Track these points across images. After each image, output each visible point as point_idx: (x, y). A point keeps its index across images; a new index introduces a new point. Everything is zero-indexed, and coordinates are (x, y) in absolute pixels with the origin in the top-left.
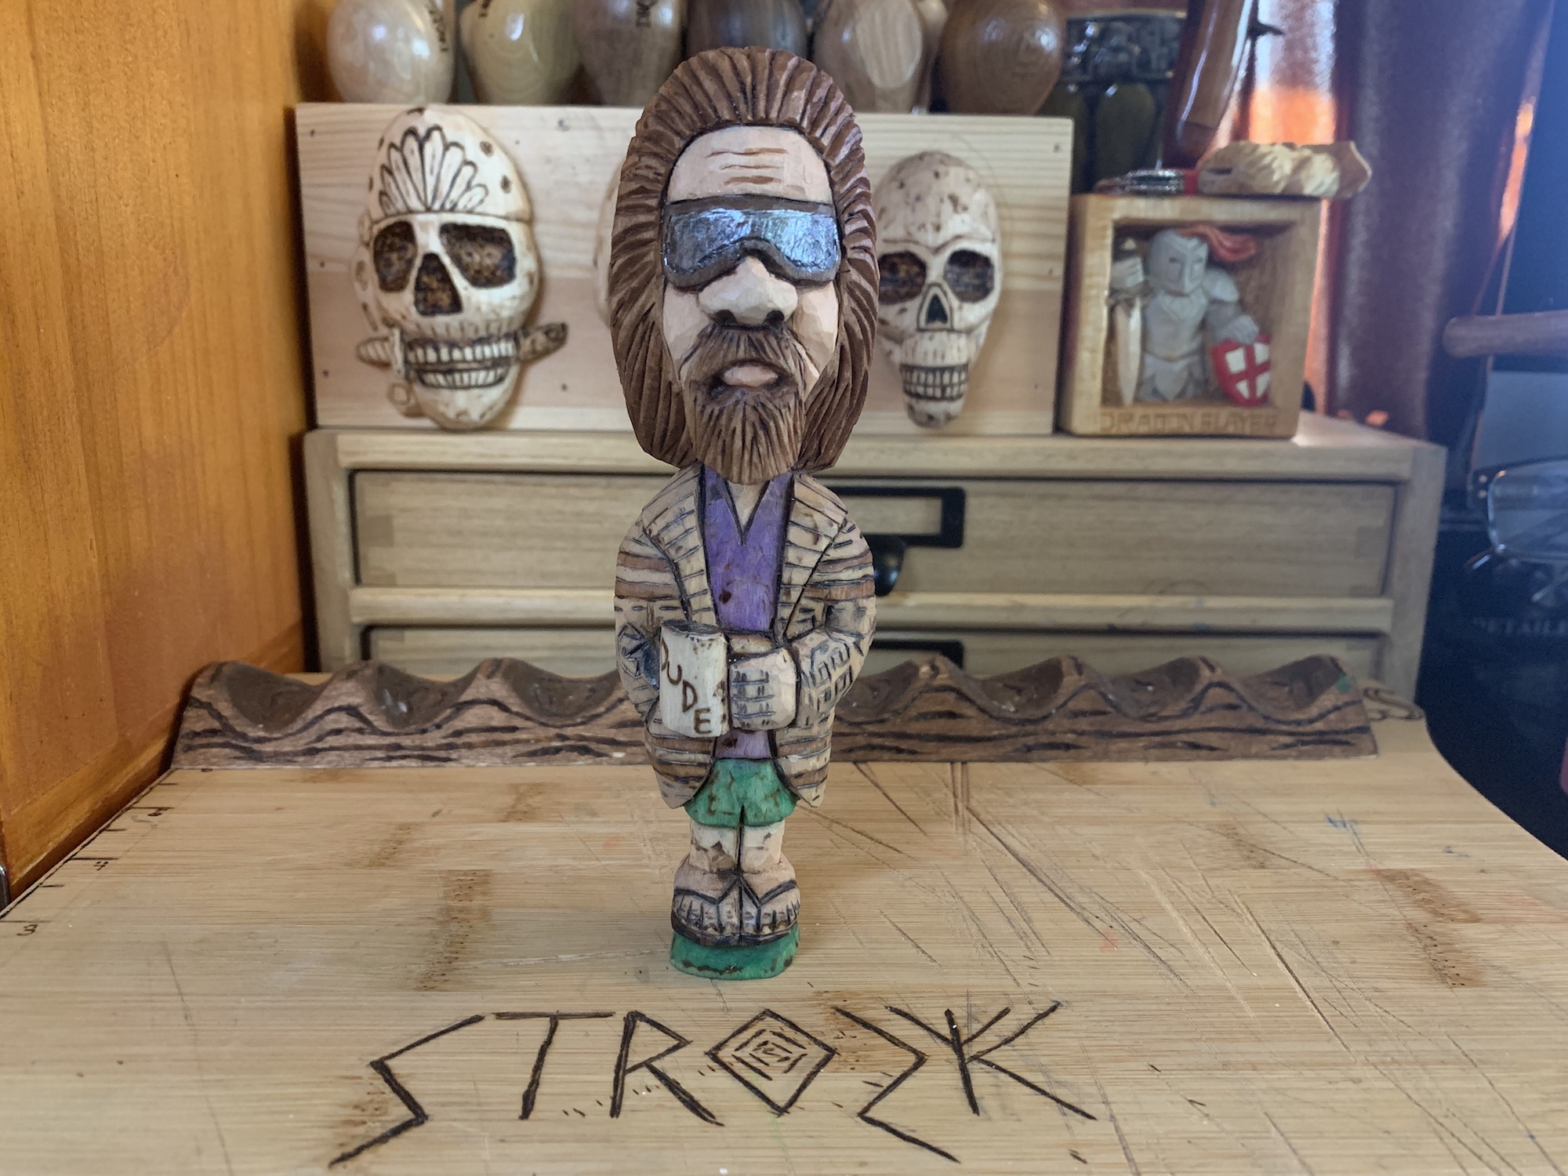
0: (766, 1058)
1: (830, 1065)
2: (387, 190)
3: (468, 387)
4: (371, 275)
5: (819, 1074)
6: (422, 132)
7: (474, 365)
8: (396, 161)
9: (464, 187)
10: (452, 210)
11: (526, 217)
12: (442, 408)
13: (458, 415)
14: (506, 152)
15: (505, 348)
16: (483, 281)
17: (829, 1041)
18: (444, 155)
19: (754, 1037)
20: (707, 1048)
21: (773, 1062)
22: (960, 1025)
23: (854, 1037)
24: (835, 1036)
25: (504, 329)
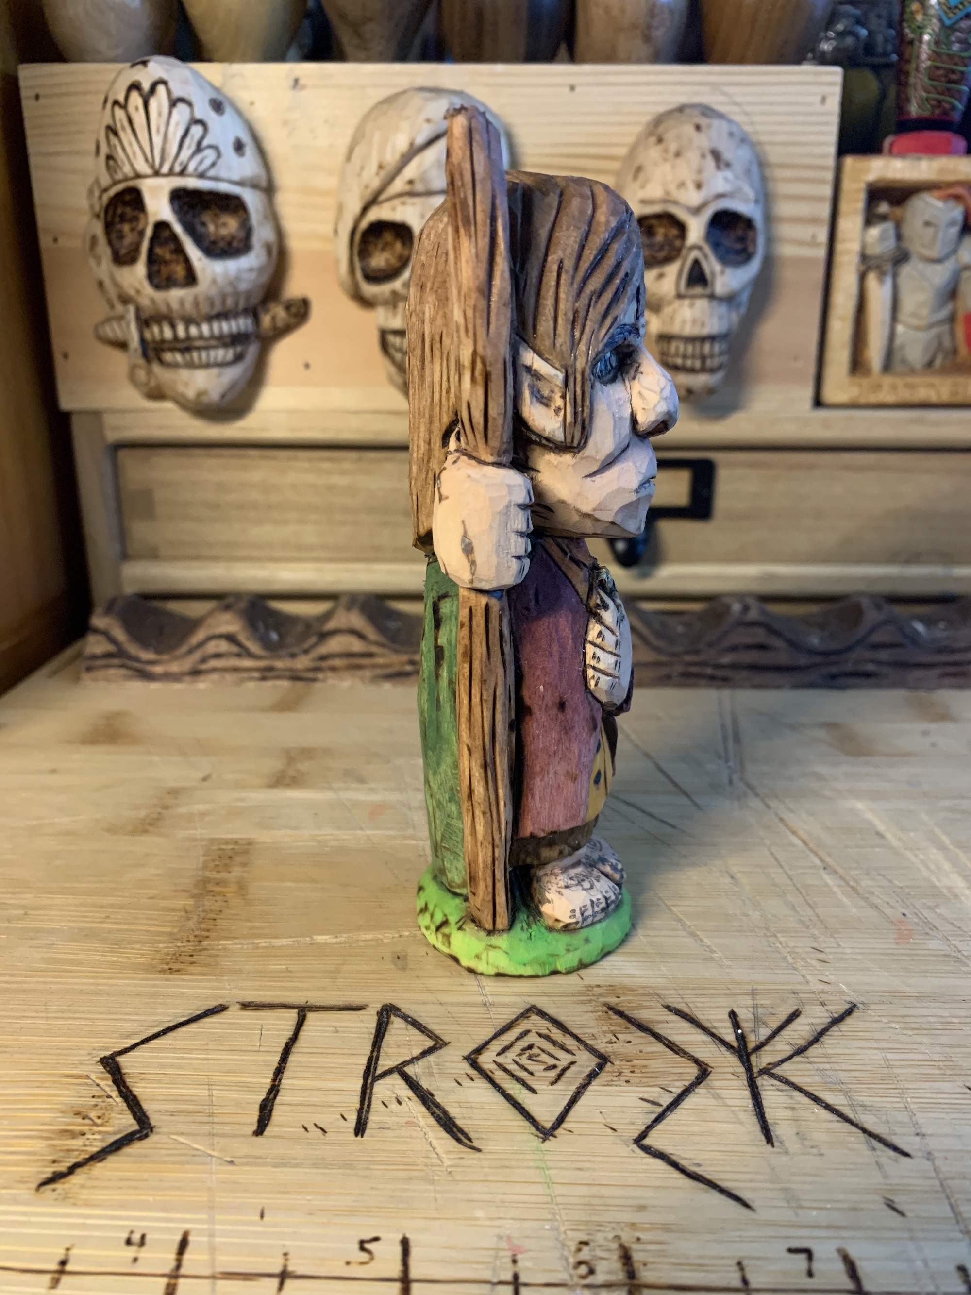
0: (531, 1066)
1: (603, 1077)
2: (115, 155)
3: (208, 366)
4: (103, 249)
5: (590, 1088)
6: (146, 86)
7: (213, 343)
8: (121, 121)
9: (193, 148)
10: (182, 173)
11: (263, 183)
12: (181, 388)
13: (200, 394)
14: (239, 113)
15: (244, 324)
16: (220, 252)
17: (601, 1045)
18: (170, 113)
19: (518, 1039)
20: (466, 1053)
21: (539, 1071)
22: (745, 1029)
23: (629, 1042)
24: (607, 1040)
25: (242, 304)
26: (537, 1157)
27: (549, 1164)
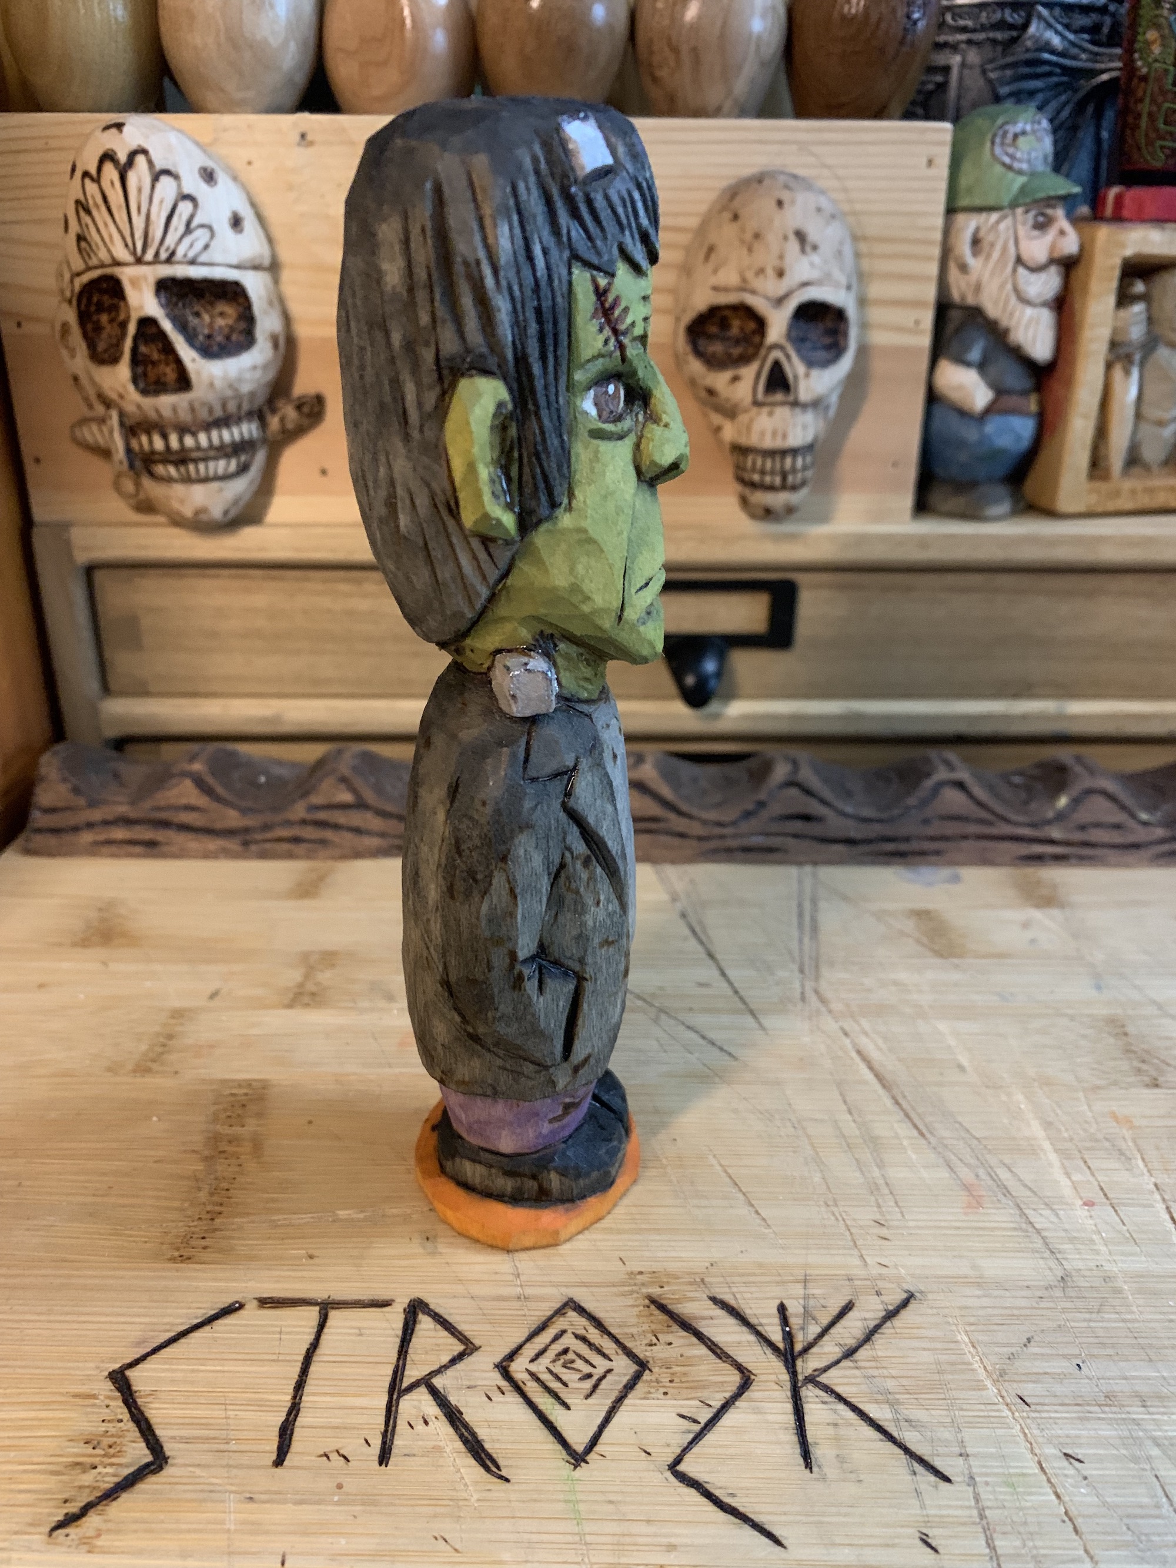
0: (566, 1375)
1: (640, 1387)
2: (87, 236)
3: (206, 480)
4: (77, 341)
5: (626, 1402)
6: (122, 157)
7: (212, 453)
8: (93, 197)
9: (182, 229)
10: (169, 260)
11: (267, 262)
12: (176, 505)
13: (197, 513)
14: (235, 178)
15: (248, 429)
16: (215, 348)
17: (640, 1350)
18: (153, 187)
19: (553, 1341)
20: (498, 1359)
21: (574, 1381)
22: (795, 1327)
23: (670, 1344)
24: (647, 1341)
25: (246, 407)
26: (566, 1488)
27: (580, 1497)
